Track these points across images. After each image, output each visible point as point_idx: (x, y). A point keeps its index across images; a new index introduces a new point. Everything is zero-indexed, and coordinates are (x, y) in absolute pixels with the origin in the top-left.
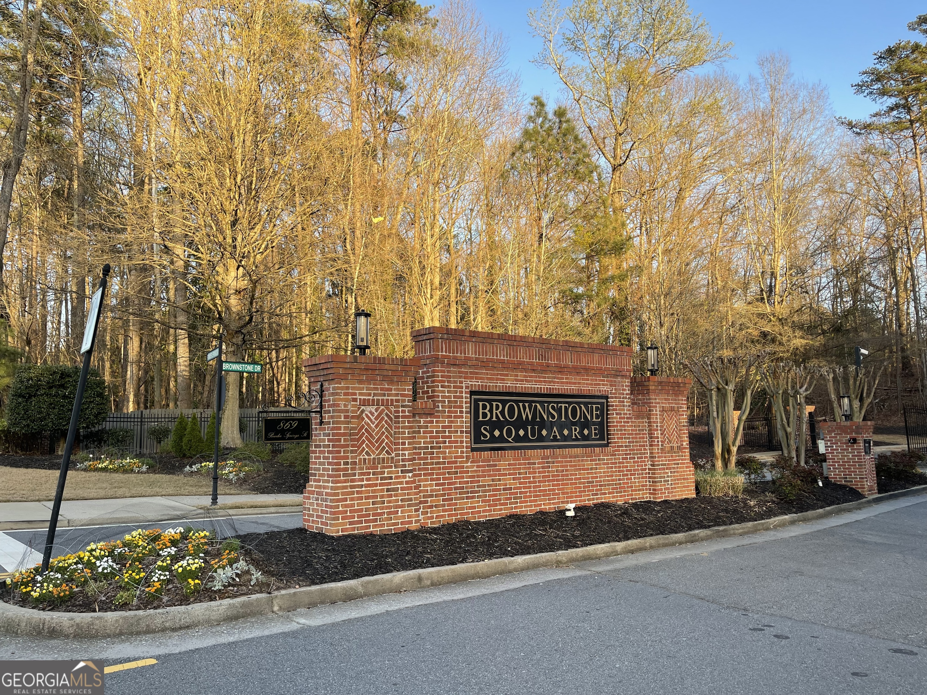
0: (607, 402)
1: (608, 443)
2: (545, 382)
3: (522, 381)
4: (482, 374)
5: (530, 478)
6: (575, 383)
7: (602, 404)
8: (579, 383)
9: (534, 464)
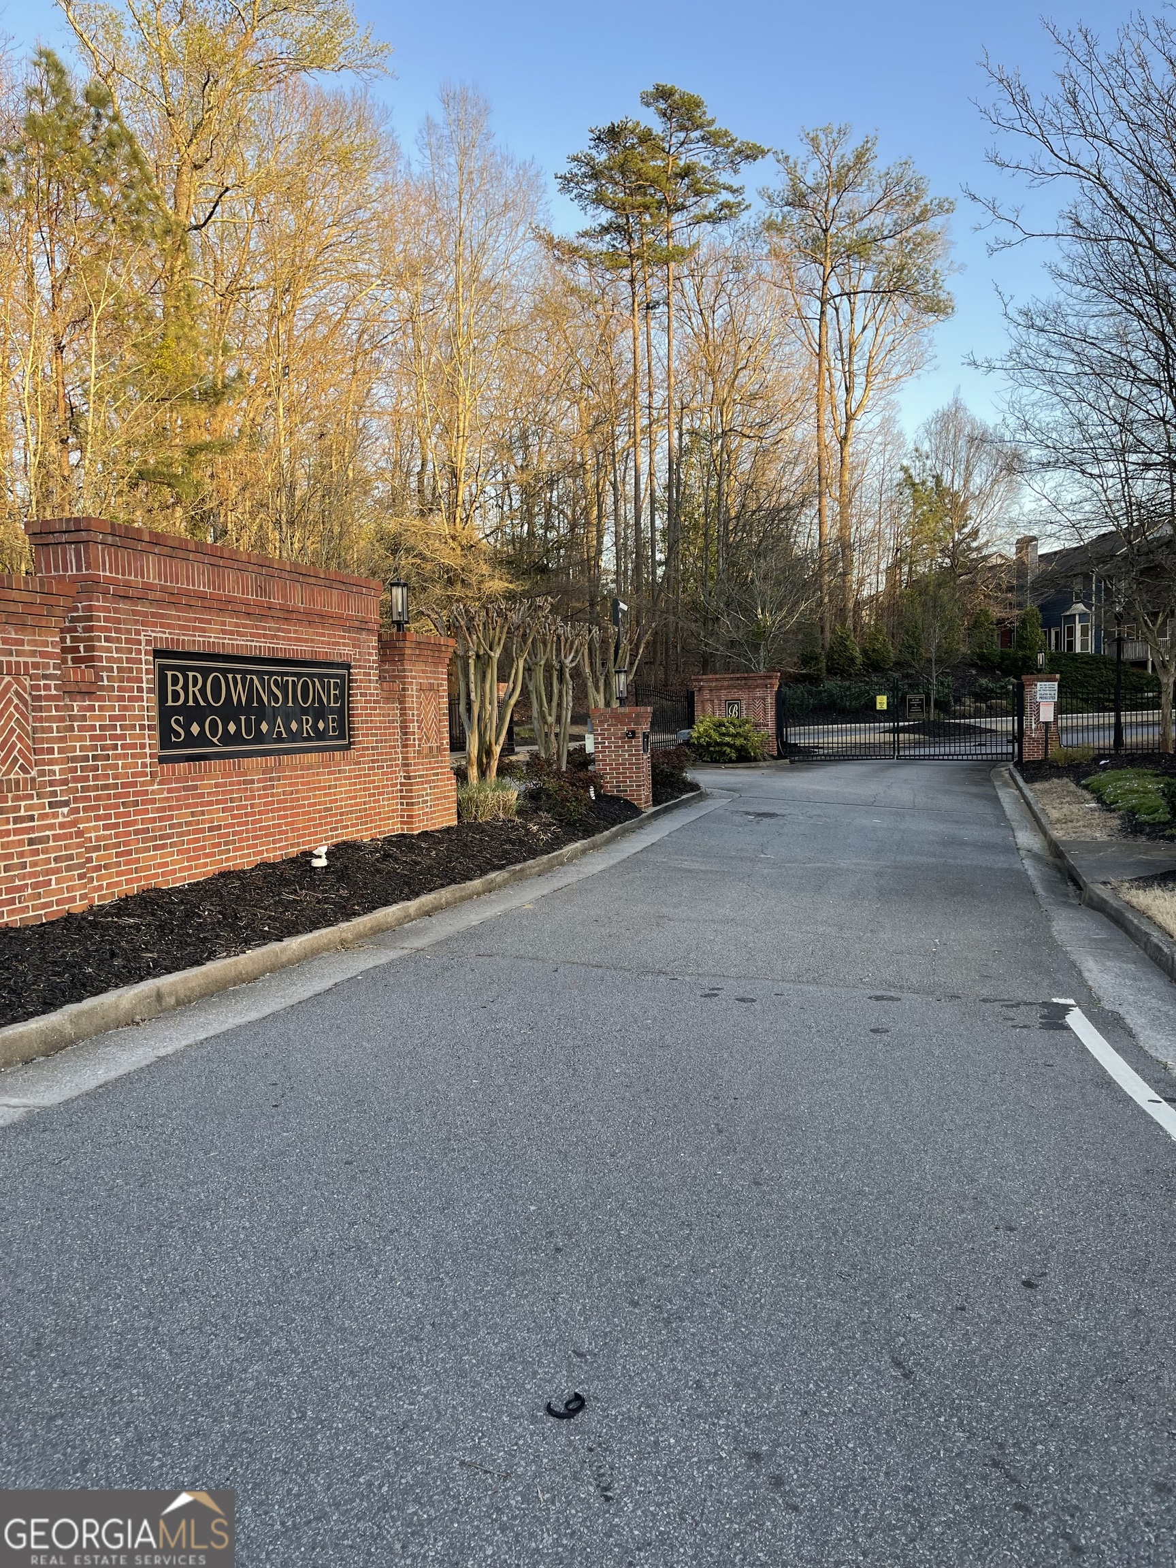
0: (350, 674)
1: (350, 743)
2: (265, 636)
3: (232, 633)
4: (170, 617)
5: (246, 807)
6: (306, 641)
7: (342, 677)
8: (312, 641)
9: (252, 782)
